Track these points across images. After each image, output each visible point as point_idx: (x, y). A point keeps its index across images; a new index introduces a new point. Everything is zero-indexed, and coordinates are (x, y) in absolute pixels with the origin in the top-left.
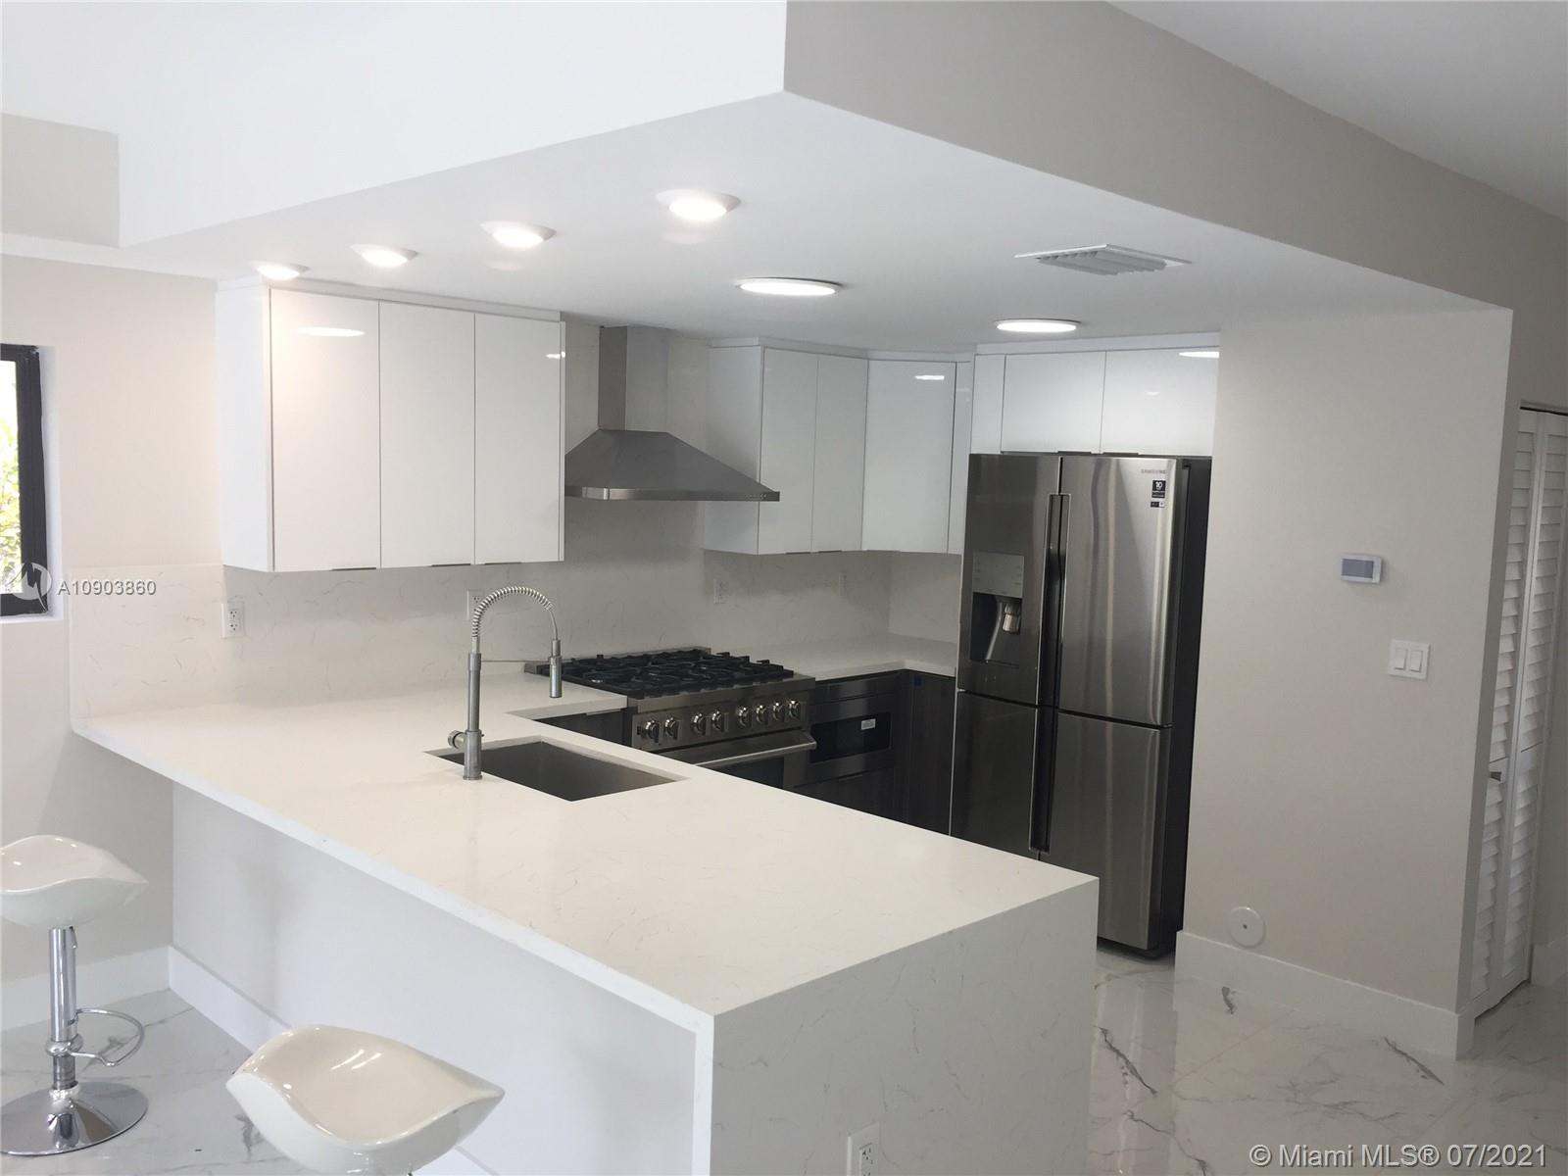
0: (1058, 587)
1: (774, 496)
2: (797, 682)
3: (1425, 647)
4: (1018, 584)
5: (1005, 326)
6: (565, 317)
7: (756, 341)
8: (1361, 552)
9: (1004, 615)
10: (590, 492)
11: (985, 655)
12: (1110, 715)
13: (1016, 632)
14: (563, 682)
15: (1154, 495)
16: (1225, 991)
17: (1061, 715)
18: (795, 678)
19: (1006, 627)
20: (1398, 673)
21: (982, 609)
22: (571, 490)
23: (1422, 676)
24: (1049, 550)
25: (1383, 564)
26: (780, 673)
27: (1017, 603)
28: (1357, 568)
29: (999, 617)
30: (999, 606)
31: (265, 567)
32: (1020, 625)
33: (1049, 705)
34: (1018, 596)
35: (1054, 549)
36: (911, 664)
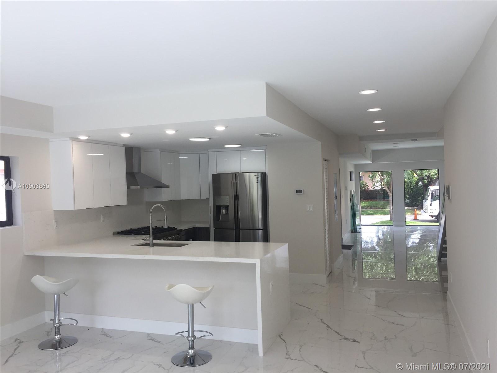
1: (168, 187)
2: (178, 230)
3: (313, 205)
4: (227, 202)
5: (226, 146)
7: (158, 150)
8: (299, 189)
9: (223, 210)
10: (132, 187)
11: (219, 220)
12: (251, 228)
13: (227, 213)
15: (257, 180)
17: (240, 230)
18: (177, 230)
19: (224, 213)
20: (308, 211)
21: (217, 209)
22: (128, 187)
23: (313, 211)
25: (304, 190)
26: (174, 229)
27: (227, 207)
28: (299, 192)
29: (221, 211)
30: (221, 208)
31: (73, 209)
32: (227, 212)
33: (237, 228)
34: (228, 204)
35: (235, 194)
36: (197, 225)
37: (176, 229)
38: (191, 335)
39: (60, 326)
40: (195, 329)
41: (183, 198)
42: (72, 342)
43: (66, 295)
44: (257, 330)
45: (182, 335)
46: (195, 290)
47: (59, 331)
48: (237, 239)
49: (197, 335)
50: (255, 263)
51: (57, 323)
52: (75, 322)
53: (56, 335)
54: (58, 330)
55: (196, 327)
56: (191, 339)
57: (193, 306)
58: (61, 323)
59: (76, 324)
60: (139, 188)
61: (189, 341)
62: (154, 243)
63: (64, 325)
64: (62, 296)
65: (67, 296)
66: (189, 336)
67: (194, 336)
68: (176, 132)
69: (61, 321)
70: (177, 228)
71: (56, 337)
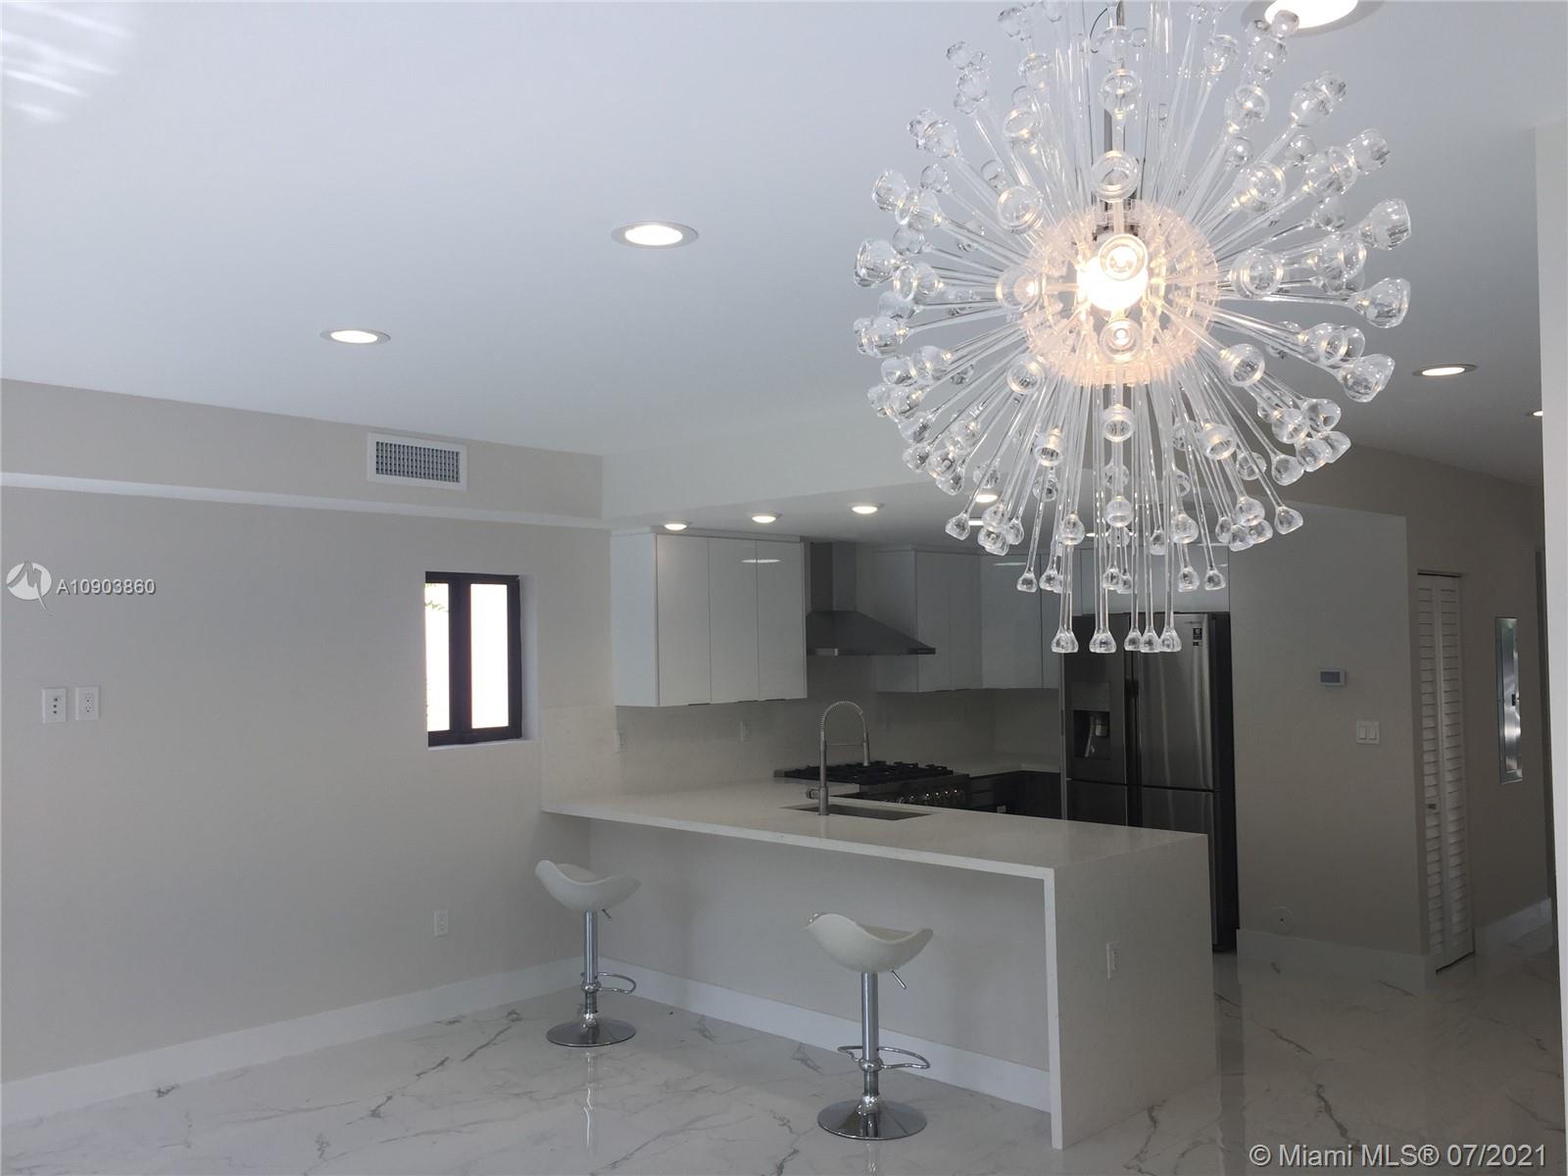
0: (1133, 701)
1: (932, 651)
2: (956, 777)
3: (1377, 724)
4: (1106, 702)
6: (803, 539)
8: (1330, 668)
9: (1095, 725)
10: (822, 652)
11: (1084, 753)
12: (1169, 785)
13: (1107, 735)
14: (828, 783)
15: (1195, 638)
16: (1273, 965)
17: (1144, 789)
18: (954, 775)
19: (1098, 733)
20: (1361, 741)
21: (1080, 723)
22: (810, 651)
23: (1377, 742)
24: (1126, 680)
25: (1346, 674)
26: (945, 772)
27: (1105, 717)
28: (1331, 677)
29: (1092, 726)
30: (1092, 718)
31: (653, 704)
32: (1108, 730)
33: (1134, 783)
34: (1107, 710)
35: (1129, 677)
36: (1026, 767)
37: (951, 772)
38: (870, 1057)
39: (595, 991)
40: (881, 1044)
41: (989, 682)
42: (622, 1034)
43: (607, 915)
44: (1048, 1071)
45: (851, 1053)
46: (874, 937)
47: (594, 1003)
48: (1135, 821)
49: (888, 1058)
50: (1043, 881)
51: (590, 984)
52: (629, 986)
53: (586, 1013)
54: (591, 1000)
55: (885, 1038)
56: (869, 1066)
57: (874, 979)
58: (598, 984)
59: (631, 991)
60: (836, 654)
61: (865, 1071)
62: (830, 803)
63: (605, 989)
64: (601, 914)
65: (609, 917)
66: (864, 1057)
67: (877, 1061)
68: (879, 508)
69: (599, 979)
70: (954, 771)
71: (587, 1016)
